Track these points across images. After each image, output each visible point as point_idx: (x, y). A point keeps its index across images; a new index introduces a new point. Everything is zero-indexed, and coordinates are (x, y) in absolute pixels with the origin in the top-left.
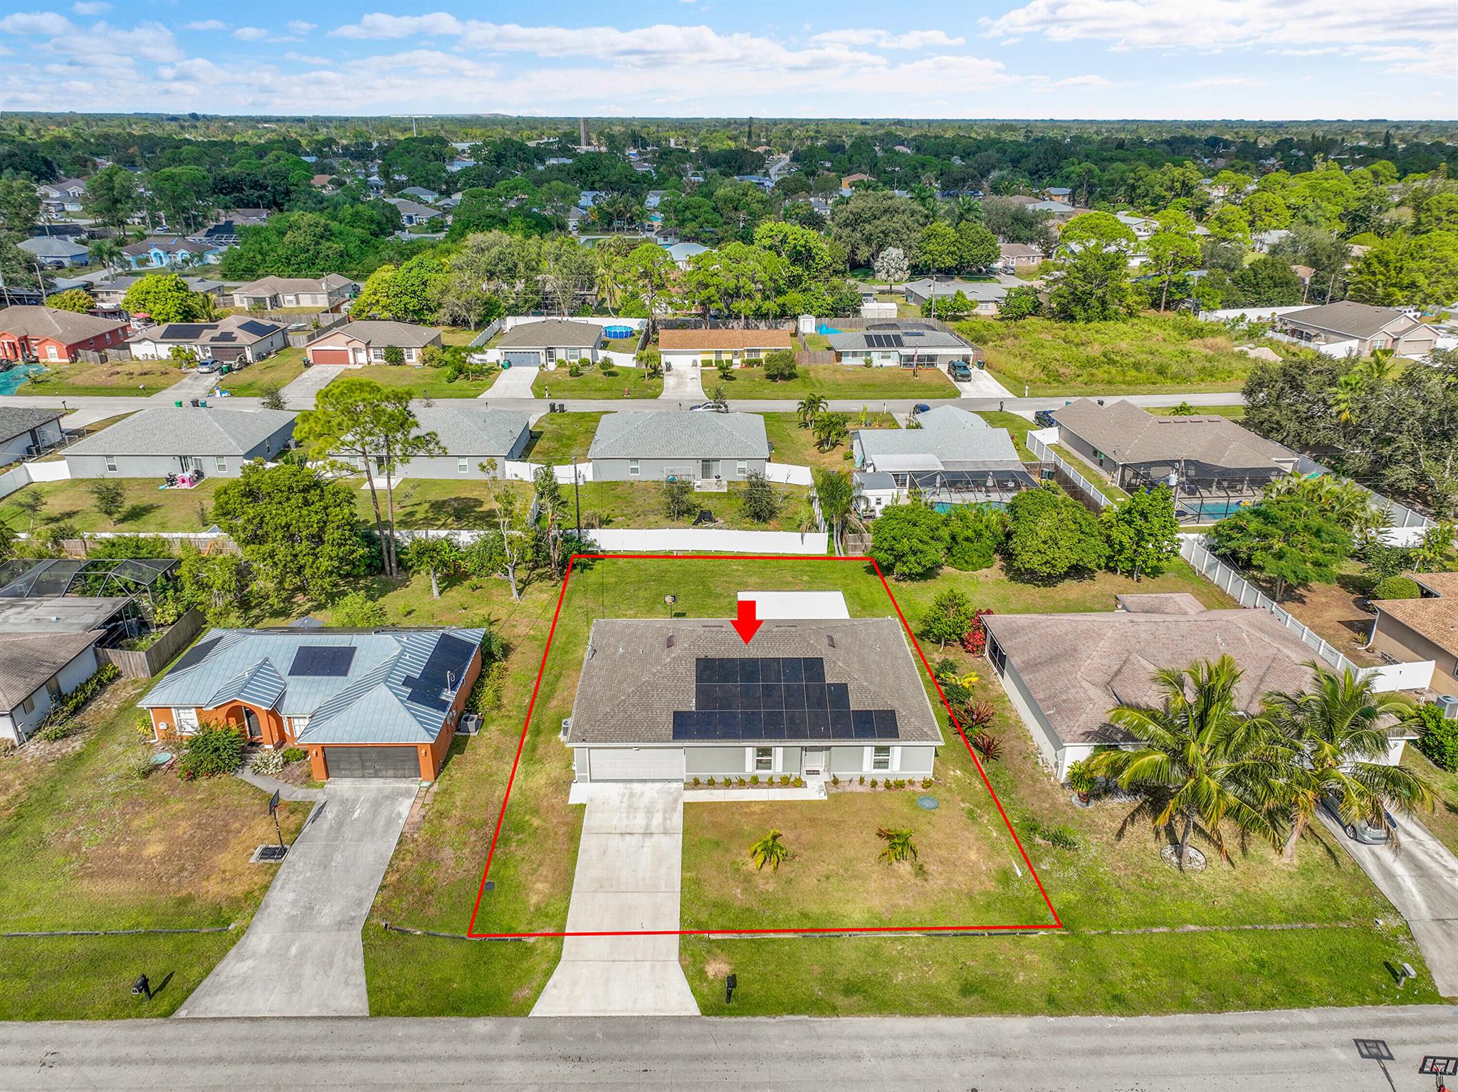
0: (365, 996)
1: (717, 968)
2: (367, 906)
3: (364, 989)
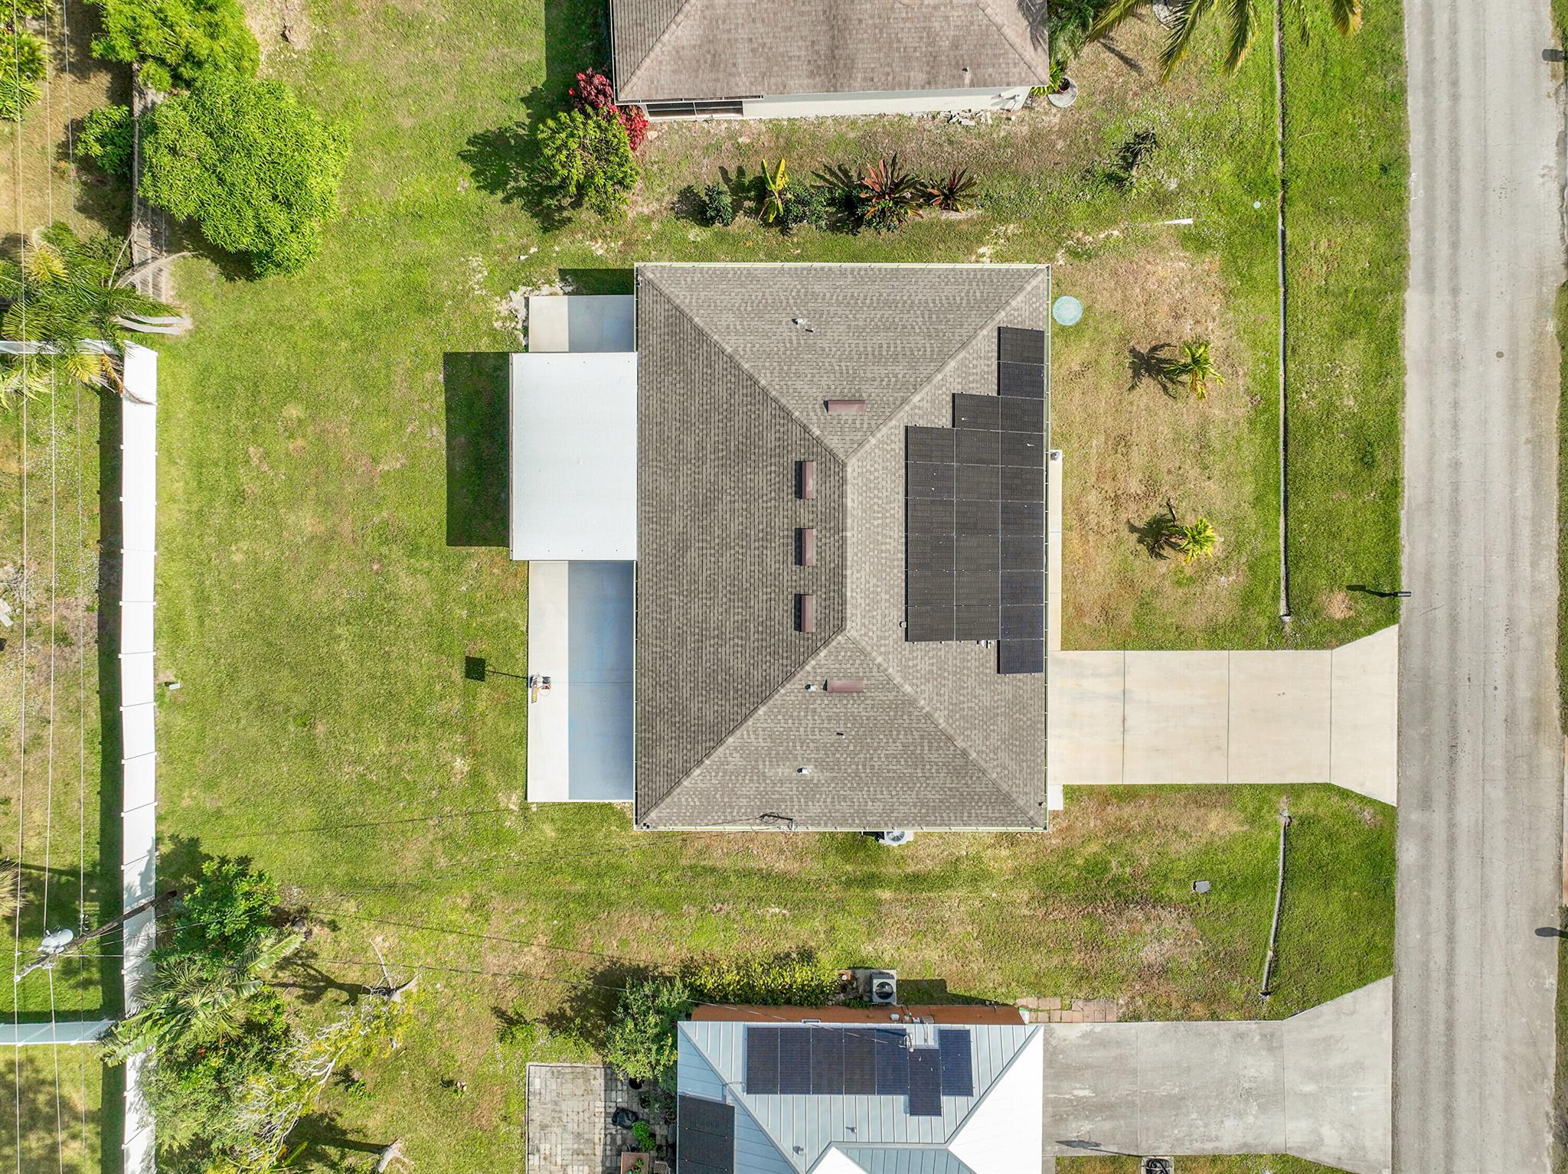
0: (1370, 986)
1: (1338, 606)
2: (1244, 1026)
3: (1360, 992)
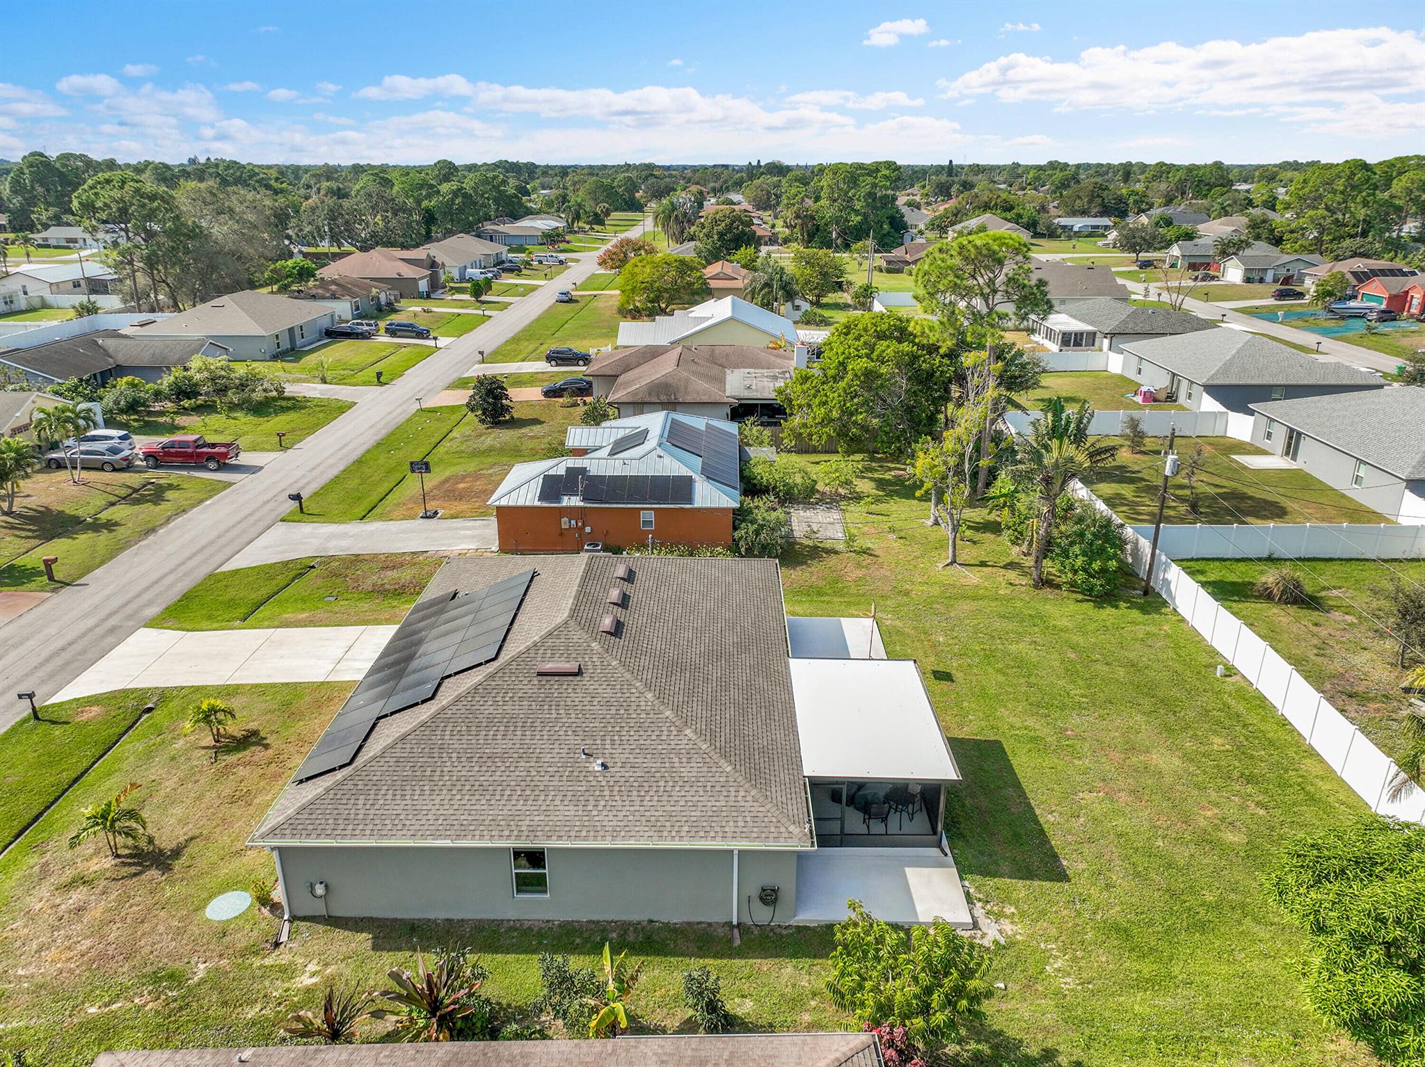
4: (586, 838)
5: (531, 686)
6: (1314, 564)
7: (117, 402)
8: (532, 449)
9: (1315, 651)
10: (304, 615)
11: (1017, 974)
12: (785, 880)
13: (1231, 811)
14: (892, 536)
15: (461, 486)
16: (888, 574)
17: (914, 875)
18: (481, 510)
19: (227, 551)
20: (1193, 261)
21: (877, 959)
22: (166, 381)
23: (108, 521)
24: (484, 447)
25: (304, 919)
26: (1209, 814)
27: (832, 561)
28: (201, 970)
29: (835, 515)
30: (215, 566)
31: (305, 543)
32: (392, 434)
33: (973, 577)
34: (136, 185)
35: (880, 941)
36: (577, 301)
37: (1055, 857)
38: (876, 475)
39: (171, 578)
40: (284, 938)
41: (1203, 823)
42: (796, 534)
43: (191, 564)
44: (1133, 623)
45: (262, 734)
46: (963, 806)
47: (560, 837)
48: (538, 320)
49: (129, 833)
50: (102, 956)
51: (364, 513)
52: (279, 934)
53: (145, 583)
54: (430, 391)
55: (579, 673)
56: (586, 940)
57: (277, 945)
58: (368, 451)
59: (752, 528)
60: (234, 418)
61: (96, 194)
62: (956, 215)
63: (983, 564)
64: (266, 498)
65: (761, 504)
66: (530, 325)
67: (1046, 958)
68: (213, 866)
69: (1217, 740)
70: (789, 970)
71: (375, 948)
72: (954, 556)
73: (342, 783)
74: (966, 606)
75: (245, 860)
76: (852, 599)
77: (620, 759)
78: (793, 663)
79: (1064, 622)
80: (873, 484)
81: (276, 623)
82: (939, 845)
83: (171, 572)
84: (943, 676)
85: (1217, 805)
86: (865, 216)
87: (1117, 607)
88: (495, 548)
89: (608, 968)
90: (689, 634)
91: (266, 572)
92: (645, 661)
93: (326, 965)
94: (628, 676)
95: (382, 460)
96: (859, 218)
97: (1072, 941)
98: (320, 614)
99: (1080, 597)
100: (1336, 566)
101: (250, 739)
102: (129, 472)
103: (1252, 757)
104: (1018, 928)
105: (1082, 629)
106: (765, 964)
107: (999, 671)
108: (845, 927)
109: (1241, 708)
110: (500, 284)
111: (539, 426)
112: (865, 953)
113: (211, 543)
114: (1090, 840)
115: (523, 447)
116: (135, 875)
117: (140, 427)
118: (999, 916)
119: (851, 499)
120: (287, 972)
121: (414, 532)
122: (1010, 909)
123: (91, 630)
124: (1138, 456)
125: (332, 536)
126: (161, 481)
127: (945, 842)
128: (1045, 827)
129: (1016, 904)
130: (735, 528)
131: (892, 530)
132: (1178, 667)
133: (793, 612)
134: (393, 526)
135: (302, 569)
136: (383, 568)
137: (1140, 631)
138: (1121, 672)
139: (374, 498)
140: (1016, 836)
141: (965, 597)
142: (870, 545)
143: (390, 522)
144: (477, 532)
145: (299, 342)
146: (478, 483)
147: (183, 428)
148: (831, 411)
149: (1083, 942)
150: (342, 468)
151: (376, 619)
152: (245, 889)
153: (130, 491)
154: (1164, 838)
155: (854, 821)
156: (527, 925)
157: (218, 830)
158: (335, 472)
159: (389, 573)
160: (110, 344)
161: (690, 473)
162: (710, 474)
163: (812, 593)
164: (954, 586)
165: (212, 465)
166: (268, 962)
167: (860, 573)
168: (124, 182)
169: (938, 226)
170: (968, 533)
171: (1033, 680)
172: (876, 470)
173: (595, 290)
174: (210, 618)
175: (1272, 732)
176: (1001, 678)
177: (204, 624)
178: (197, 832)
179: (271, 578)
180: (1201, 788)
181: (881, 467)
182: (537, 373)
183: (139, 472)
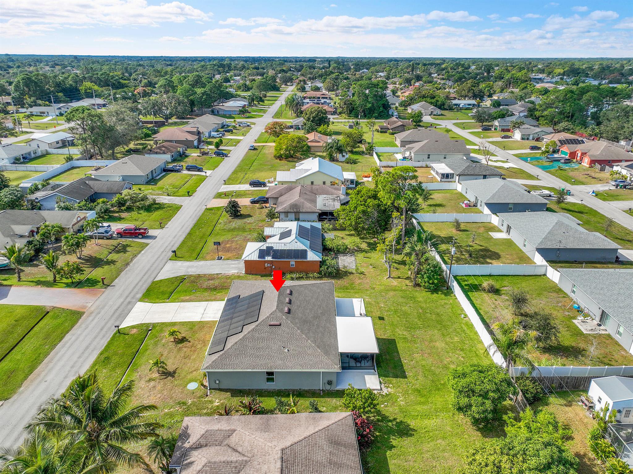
4: (284, 369)
5: (268, 329)
6: (503, 277)
7: (101, 210)
8: (249, 229)
9: (492, 309)
10: (188, 298)
11: (391, 401)
12: (334, 379)
13: (454, 359)
14: (371, 267)
15: (228, 245)
16: (369, 281)
17: (367, 377)
18: (236, 257)
19: (155, 273)
20: (503, 128)
21: (354, 397)
22: (115, 200)
23: (112, 260)
24: (232, 227)
25: (213, 389)
26: (448, 360)
27: (351, 277)
28: (190, 402)
29: (353, 258)
30: (153, 278)
31: (180, 270)
32: (198, 221)
33: (395, 283)
34: (89, 112)
35: (355, 393)
36: (257, 149)
37: (405, 372)
38: (368, 241)
39: (141, 284)
40: (209, 394)
41: (446, 362)
42: (340, 267)
43: (145, 277)
44: (442, 299)
45: (187, 338)
46: (382, 358)
47: (278, 369)
48: (242, 160)
49: (163, 367)
50: (164, 398)
51: (196, 257)
52: (207, 393)
53: (133, 285)
54: (208, 199)
55: (280, 325)
56: (284, 394)
57: (207, 395)
58: (192, 229)
59: (326, 267)
60: (140, 214)
61: (73, 115)
62: (411, 100)
63: (399, 278)
64: (162, 250)
65: (329, 258)
66: (240, 164)
67: (398, 397)
68: (185, 376)
69: (456, 338)
70: (335, 400)
71: (232, 396)
72: (390, 275)
73: (222, 355)
74: (391, 293)
75: (193, 374)
76: (357, 291)
77: (292, 348)
78: (337, 318)
79: (420, 299)
80: (366, 245)
81: (180, 301)
82: (374, 369)
83: (140, 281)
84: (381, 318)
85: (451, 357)
86: (373, 104)
87: (438, 294)
88: (244, 273)
89: (291, 400)
90: (308, 311)
91: (171, 281)
92: (297, 321)
93: (221, 400)
94: (293, 326)
95: (197, 233)
96: (370, 105)
97: (405, 393)
98: (192, 297)
99: (427, 290)
100: (510, 278)
101: (183, 340)
102: (113, 239)
103: (465, 343)
104: (392, 390)
105: (425, 302)
106: (329, 399)
107: (398, 316)
108: (347, 390)
109: (465, 328)
110: (225, 139)
111: (251, 218)
112: (351, 396)
113: (149, 270)
114: (415, 367)
115: (246, 228)
116: (166, 378)
117: (109, 218)
118: (387, 387)
119: (358, 251)
120: (211, 402)
121: (215, 265)
122: (391, 386)
123: (123, 303)
124: (458, 232)
125: (189, 267)
126: (124, 243)
127: (376, 368)
128: (403, 364)
129: (392, 384)
130: (321, 267)
131: (371, 265)
132: (451, 315)
133: (338, 297)
134: (209, 263)
135: (181, 280)
136: (208, 280)
137: (443, 302)
138: (434, 316)
139: (199, 250)
140: (395, 366)
141: (392, 290)
142: (364, 271)
143: (207, 261)
144: (236, 266)
145: (154, 175)
146: (233, 244)
147: (123, 218)
148: (352, 222)
149: (408, 393)
150: (184, 237)
151: (211, 299)
152: (196, 382)
153: (114, 247)
154: (434, 366)
155: (352, 363)
156: (269, 390)
157: (184, 366)
158: (182, 239)
159: (211, 282)
160: (90, 183)
161: (306, 248)
162: (312, 248)
163: (345, 288)
164: (389, 286)
165: (140, 237)
166: (206, 399)
167: (359, 281)
168: (84, 111)
169: (404, 105)
170: (396, 265)
171: (408, 319)
172: (368, 238)
173: (263, 142)
174: (158, 298)
175: (472, 335)
176: (398, 319)
177: (157, 300)
178: (177, 367)
179: (173, 283)
180: (448, 352)
181: (370, 237)
182: (246, 190)
183: (115, 239)
